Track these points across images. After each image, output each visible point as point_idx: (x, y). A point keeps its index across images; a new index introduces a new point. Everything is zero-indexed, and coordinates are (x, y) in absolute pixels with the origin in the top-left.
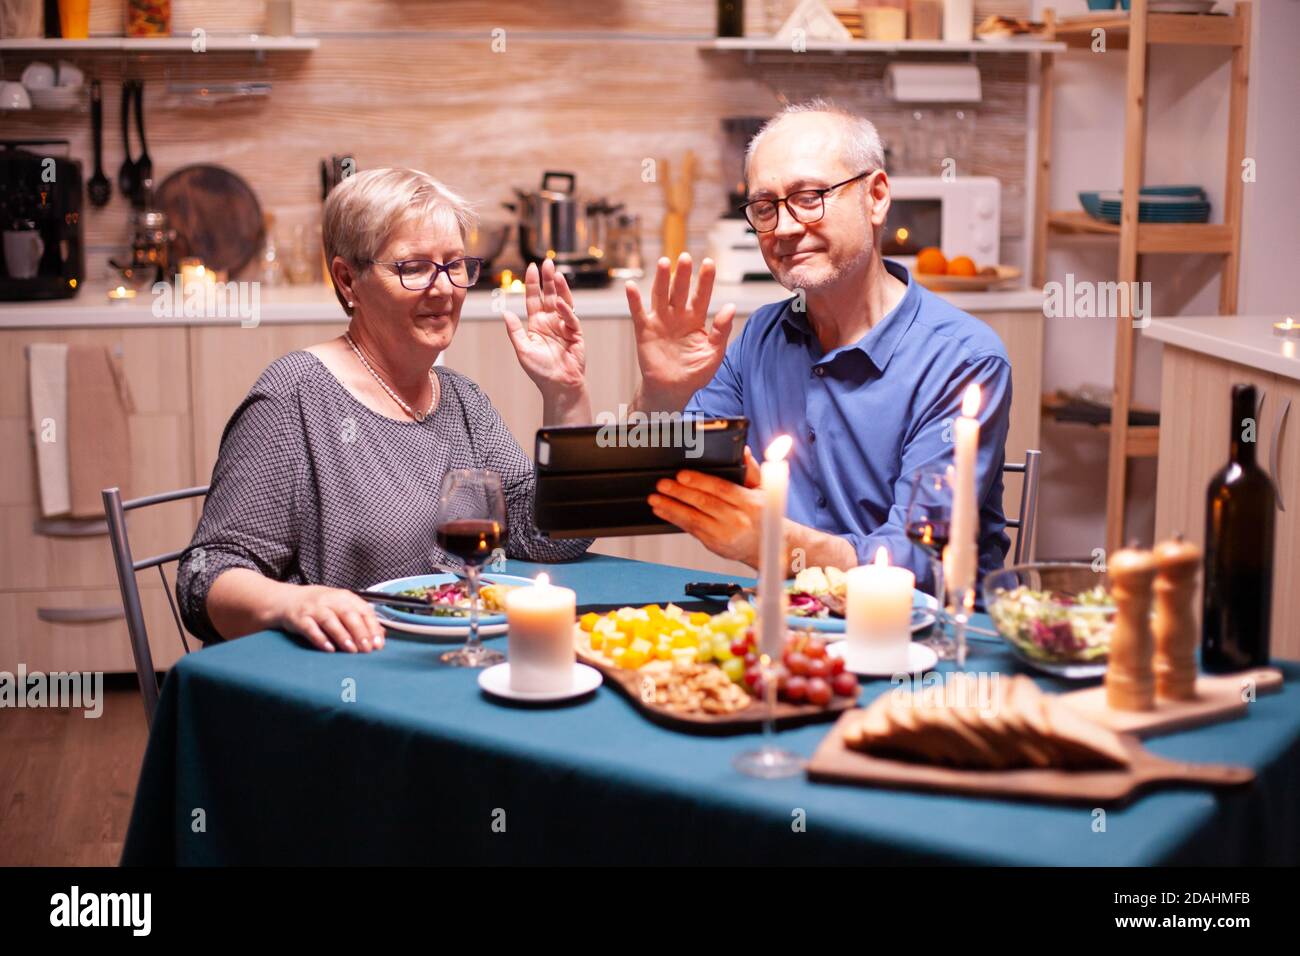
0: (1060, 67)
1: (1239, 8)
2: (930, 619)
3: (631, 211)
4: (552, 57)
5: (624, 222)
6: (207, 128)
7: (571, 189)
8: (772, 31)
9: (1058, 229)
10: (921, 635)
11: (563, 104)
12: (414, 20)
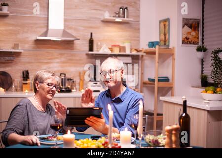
0: (144, 58)
1: (173, 48)
2: (133, 141)
3: (74, 80)
4: (61, 55)
5: (73, 82)
6: (3, 65)
7: (65, 76)
8: (98, 51)
9: (144, 84)
10: (132, 143)
11: (63, 62)
12: (39, 48)
